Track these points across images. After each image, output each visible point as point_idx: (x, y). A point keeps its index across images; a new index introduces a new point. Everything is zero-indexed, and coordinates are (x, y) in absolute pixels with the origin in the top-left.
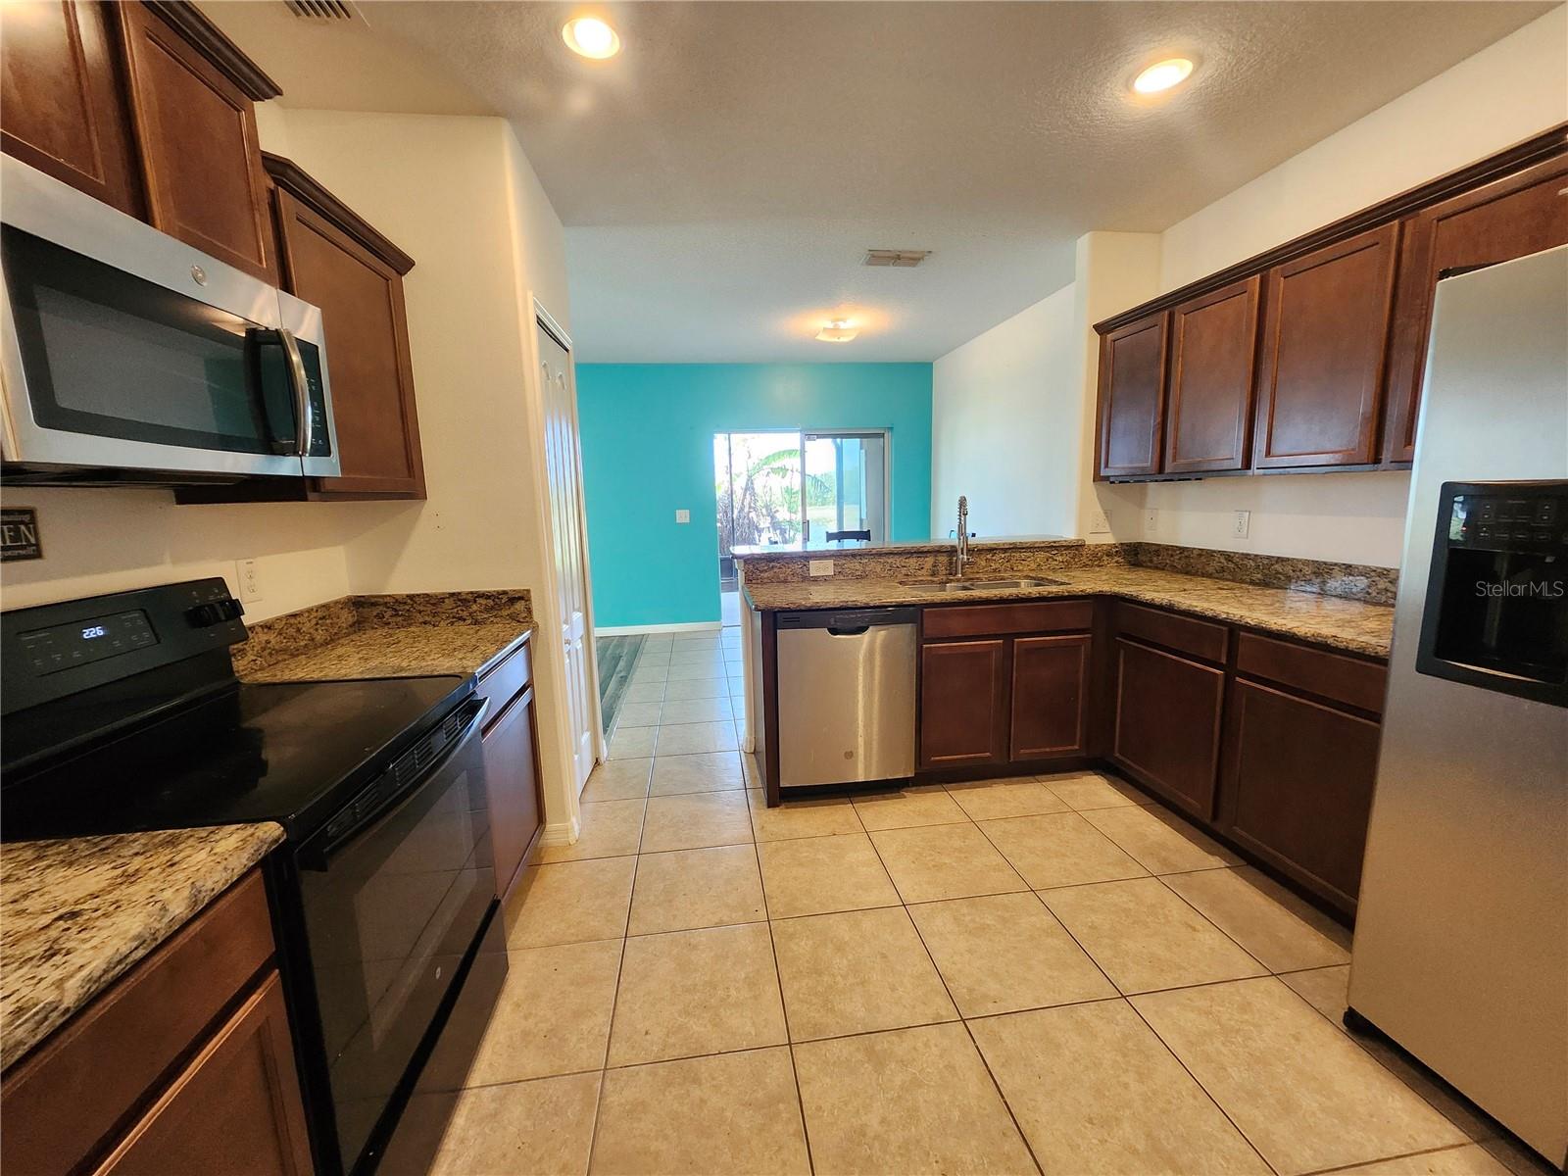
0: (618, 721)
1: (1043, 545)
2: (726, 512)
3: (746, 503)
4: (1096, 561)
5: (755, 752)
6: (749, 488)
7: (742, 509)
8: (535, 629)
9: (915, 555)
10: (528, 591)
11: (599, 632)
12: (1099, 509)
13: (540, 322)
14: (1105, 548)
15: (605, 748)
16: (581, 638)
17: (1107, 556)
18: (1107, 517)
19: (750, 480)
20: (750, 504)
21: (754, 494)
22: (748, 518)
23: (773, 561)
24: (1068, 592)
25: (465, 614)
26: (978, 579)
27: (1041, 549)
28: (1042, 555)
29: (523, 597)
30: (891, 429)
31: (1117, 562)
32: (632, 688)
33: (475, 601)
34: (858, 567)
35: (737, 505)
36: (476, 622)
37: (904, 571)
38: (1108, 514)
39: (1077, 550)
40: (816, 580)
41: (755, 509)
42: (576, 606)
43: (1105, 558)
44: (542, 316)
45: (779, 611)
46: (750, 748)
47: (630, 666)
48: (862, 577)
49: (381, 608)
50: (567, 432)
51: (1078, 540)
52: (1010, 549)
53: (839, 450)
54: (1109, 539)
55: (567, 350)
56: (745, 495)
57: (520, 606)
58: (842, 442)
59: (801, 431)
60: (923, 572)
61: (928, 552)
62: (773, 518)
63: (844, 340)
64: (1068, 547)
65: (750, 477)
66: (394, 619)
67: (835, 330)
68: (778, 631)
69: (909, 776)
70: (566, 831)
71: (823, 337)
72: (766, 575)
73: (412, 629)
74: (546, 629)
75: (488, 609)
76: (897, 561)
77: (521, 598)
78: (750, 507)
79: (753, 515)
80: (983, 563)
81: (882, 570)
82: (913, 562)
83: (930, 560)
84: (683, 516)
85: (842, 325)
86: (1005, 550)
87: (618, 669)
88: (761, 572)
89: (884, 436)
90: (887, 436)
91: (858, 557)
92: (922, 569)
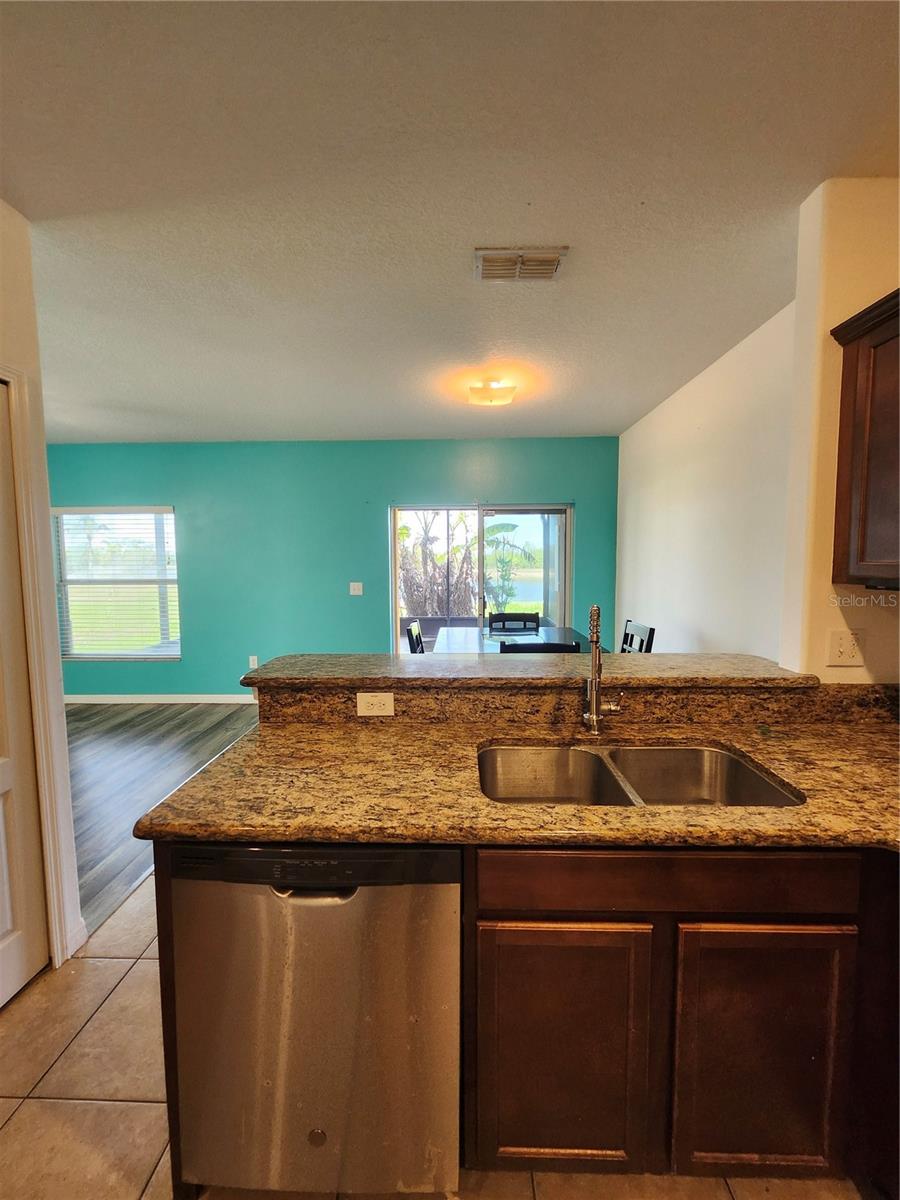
1: (744, 685)
4: (838, 713)
7: (460, 575)
9: (525, 691)
12: (843, 628)
14: (855, 692)
17: (860, 705)
18: (857, 640)
22: (465, 584)
23: (301, 690)
24: (802, 838)
26: (626, 741)
27: (740, 690)
28: (743, 699)
30: (570, 504)
31: (877, 716)
34: (433, 705)
35: (456, 572)
37: (507, 714)
38: (860, 637)
39: (804, 693)
40: (366, 721)
43: (855, 709)
51: (807, 678)
52: (686, 688)
54: (861, 677)
59: (478, 507)
60: (539, 717)
61: (545, 687)
63: (497, 403)
64: (787, 690)
67: (485, 392)
71: (476, 401)
72: (290, 711)
76: (498, 699)
78: (467, 574)
80: (640, 708)
81: (473, 711)
82: (521, 701)
83: (549, 701)
84: (356, 589)
85: (494, 385)
86: (677, 690)
89: (565, 512)
90: (568, 511)
91: (433, 691)
92: (537, 711)
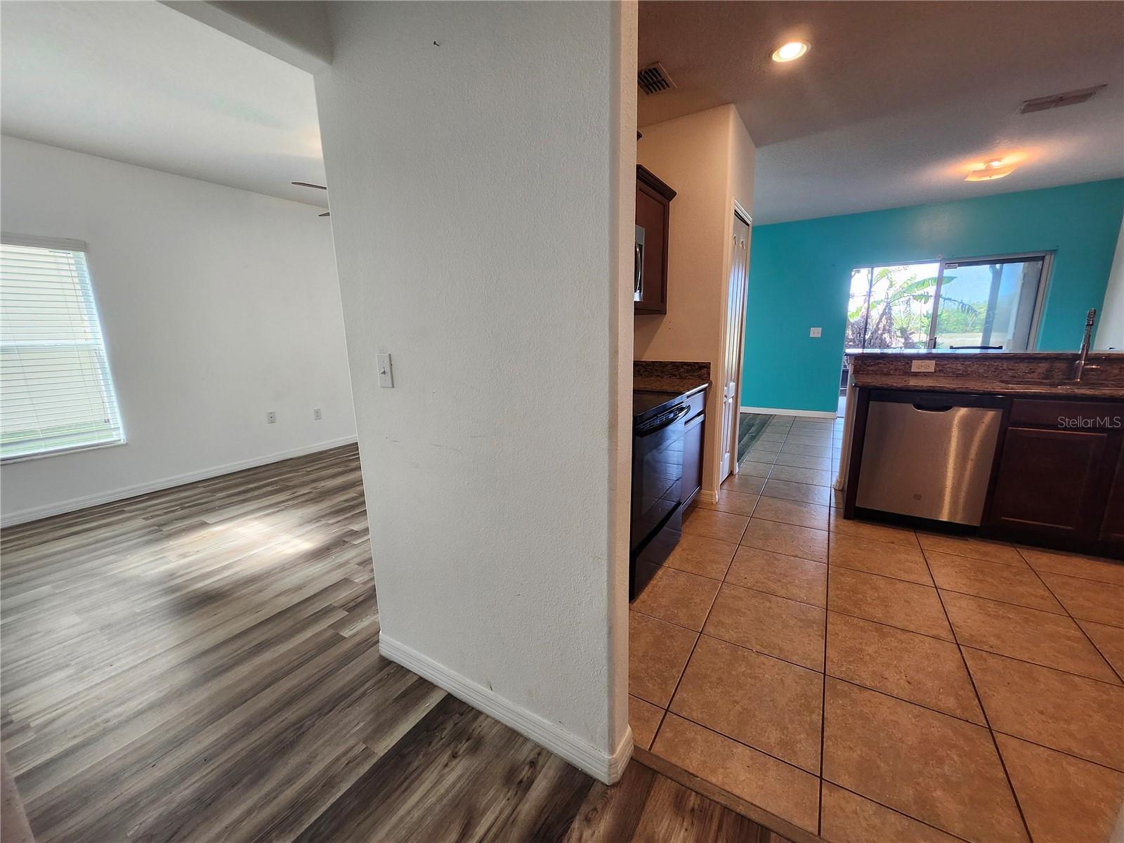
0: (747, 457)
2: (859, 333)
3: (881, 326)
5: (842, 491)
6: (887, 313)
8: (711, 384)
9: (1026, 361)
10: (710, 363)
11: (742, 409)
13: (737, 214)
15: (737, 467)
16: (733, 397)
19: (889, 307)
20: (884, 327)
21: (890, 318)
25: (677, 373)
29: (706, 366)
30: (1053, 252)
32: (759, 442)
33: (682, 367)
34: (959, 368)
35: (871, 327)
36: (681, 378)
37: (1010, 373)
40: (916, 375)
41: (889, 331)
42: (733, 378)
44: (738, 210)
45: (873, 389)
46: (839, 486)
47: (759, 431)
48: (962, 375)
49: (640, 367)
50: (741, 275)
53: (997, 276)
55: (748, 225)
56: (881, 319)
57: (704, 371)
58: (1001, 268)
59: (941, 261)
60: (1034, 375)
61: (1043, 358)
62: (907, 338)
63: (994, 177)
65: (888, 303)
66: (645, 373)
67: (988, 171)
68: (871, 402)
69: (975, 524)
70: (712, 496)
71: (974, 178)
72: (871, 368)
73: (652, 378)
74: (716, 387)
75: (688, 372)
76: (1005, 364)
77: (705, 367)
78: (884, 330)
79: (886, 336)
81: (987, 370)
82: (1022, 366)
83: (1044, 366)
84: (816, 332)
85: (994, 165)
87: (751, 431)
88: (868, 366)
89: (1043, 258)
90: (1047, 258)
91: (961, 360)
92: (1033, 372)
